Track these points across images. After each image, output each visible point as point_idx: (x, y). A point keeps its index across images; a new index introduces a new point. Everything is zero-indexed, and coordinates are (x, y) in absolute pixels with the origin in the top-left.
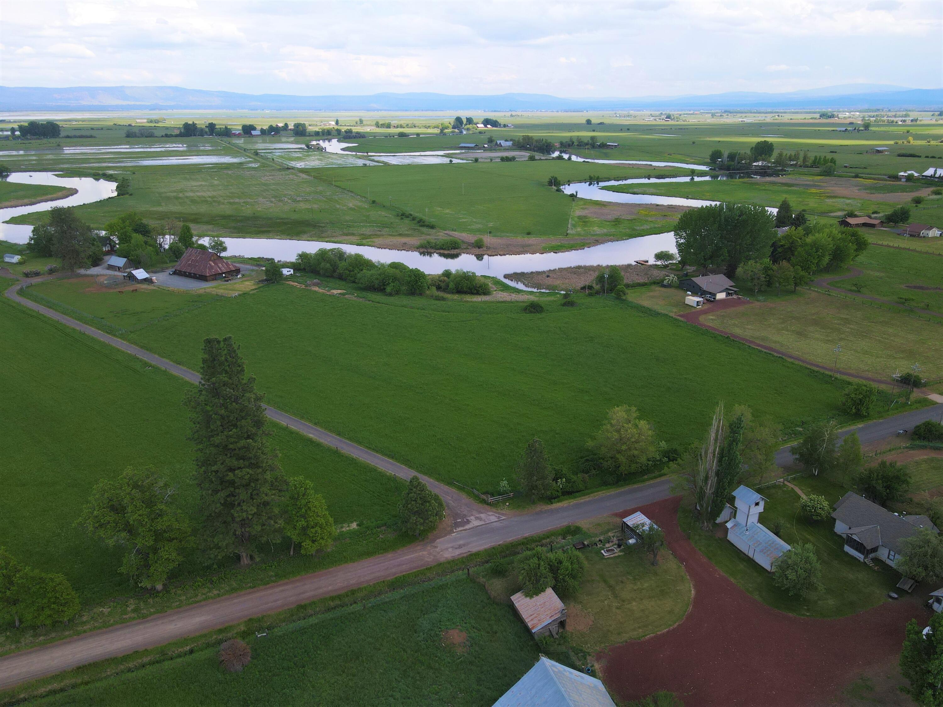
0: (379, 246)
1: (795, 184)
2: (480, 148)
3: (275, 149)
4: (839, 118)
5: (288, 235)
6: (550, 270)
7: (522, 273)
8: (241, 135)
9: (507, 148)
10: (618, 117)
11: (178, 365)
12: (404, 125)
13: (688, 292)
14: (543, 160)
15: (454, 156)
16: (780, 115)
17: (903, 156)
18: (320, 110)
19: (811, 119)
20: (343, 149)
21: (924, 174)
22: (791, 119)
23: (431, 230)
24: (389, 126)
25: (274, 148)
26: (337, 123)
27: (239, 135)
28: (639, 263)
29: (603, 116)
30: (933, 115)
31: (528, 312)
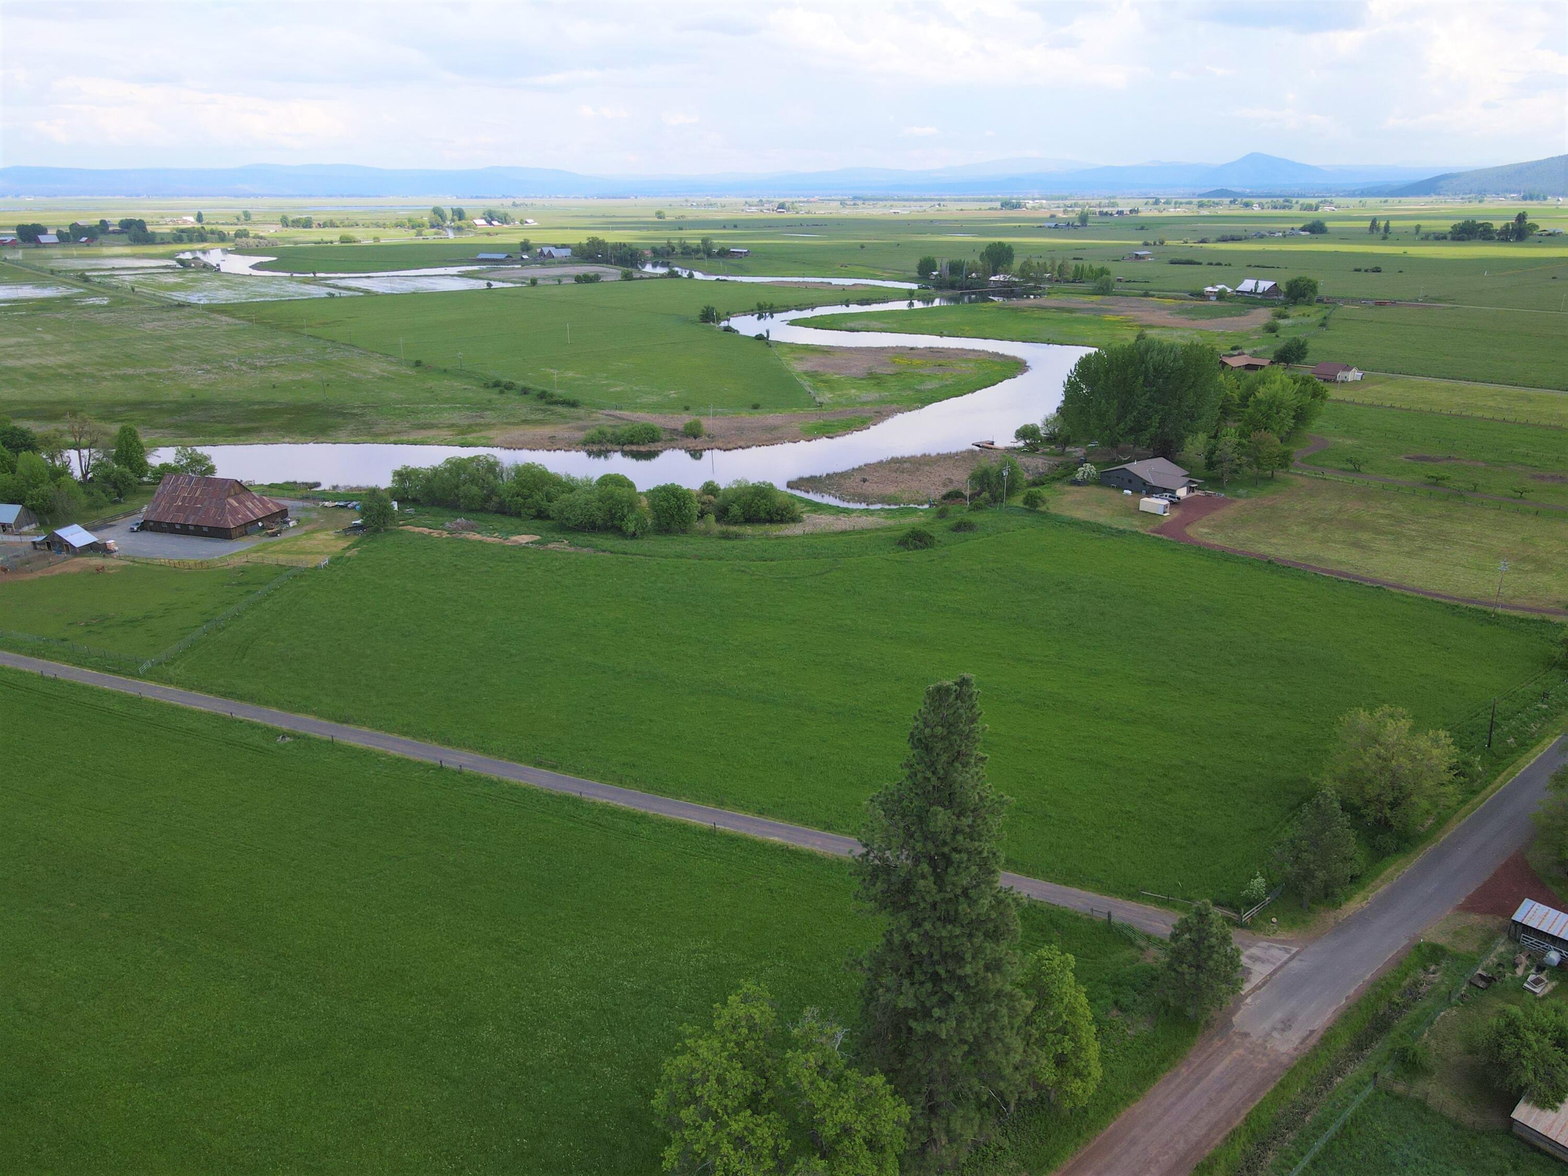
0: (508, 446)
1: (1076, 309)
2: (515, 261)
3: (113, 269)
4: (1027, 209)
5: (303, 433)
6: (853, 469)
7: (811, 477)
8: (18, 244)
9: (564, 259)
10: (695, 206)
11: (345, 725)
12: (338, 223)
13: (1125, 491)
14: (646, 278)
15: (481, 275)
16: (942, 203)
17: (1180, 263)
18: (138, 195)
19: (990, 209)
20: (254, 267)
21: (1239, 288)
22: (962, 210)
23: (572, 410)
24: (307, 224)
25: (111, 267)
26: (199, 218)
27: (13, 244)
28: (983, 447)
29: (670, 205)
30: (1146, 204)
31: (911, 547)
